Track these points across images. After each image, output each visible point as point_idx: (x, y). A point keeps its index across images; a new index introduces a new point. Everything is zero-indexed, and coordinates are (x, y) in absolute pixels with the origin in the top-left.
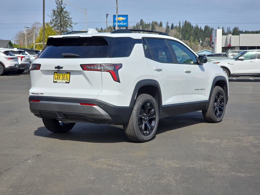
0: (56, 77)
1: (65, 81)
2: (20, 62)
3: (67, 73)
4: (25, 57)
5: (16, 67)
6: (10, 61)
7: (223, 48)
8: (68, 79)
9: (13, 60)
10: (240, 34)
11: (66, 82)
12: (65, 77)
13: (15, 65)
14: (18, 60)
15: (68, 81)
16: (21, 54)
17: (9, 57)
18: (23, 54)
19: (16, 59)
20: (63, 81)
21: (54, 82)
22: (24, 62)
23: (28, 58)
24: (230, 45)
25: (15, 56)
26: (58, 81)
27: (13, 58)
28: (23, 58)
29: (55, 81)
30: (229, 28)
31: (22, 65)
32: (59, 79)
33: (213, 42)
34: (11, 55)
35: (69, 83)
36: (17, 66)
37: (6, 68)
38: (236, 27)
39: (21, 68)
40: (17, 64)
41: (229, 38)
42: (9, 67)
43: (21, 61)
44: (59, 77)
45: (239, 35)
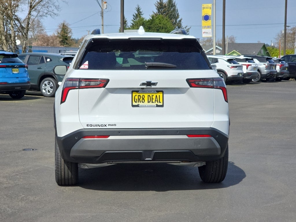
0: (136, 98)
1: (155, 104)
2: (245, 70)
3: (158, 92)
4: (251, 65)
5: (239, 76)
6: (233, 70)
8: (161, 101)
9: (237, 68)
11: (157, 106)
12: (154, 97)
13: (239, 74)
14: (242, 68)
15: (161, 104)
16: (247, 62)
17: (233, 65)
18: (249, 62)
19: (240, 67)
20: (151, 104)
21: (133, 106)
22: (250, 71)
23: (255, 66)
25: (239, 64)
26: (141, 104)
27: (236, 67)
28: (249, 67)
29: (134, 104)
31: (248, 74)
32: (143, 101)
34: (234, 63)
35: (162, 106)
36: (241, 75)
37: (229, 77)
39: (247, 77)
40: (242, 73)
42: (231, 77)
43: (247, 69)
44: (141, 99)
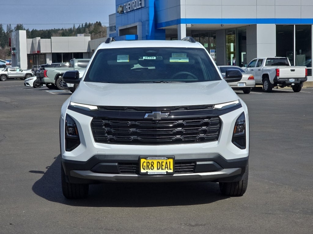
7: (28, 55)
10: (52, 37)
24: (39, 51)
30: (10, 25)
33: (14, 47)
38: (19, 25)
41: (37, 42)
45: (50, 38)
